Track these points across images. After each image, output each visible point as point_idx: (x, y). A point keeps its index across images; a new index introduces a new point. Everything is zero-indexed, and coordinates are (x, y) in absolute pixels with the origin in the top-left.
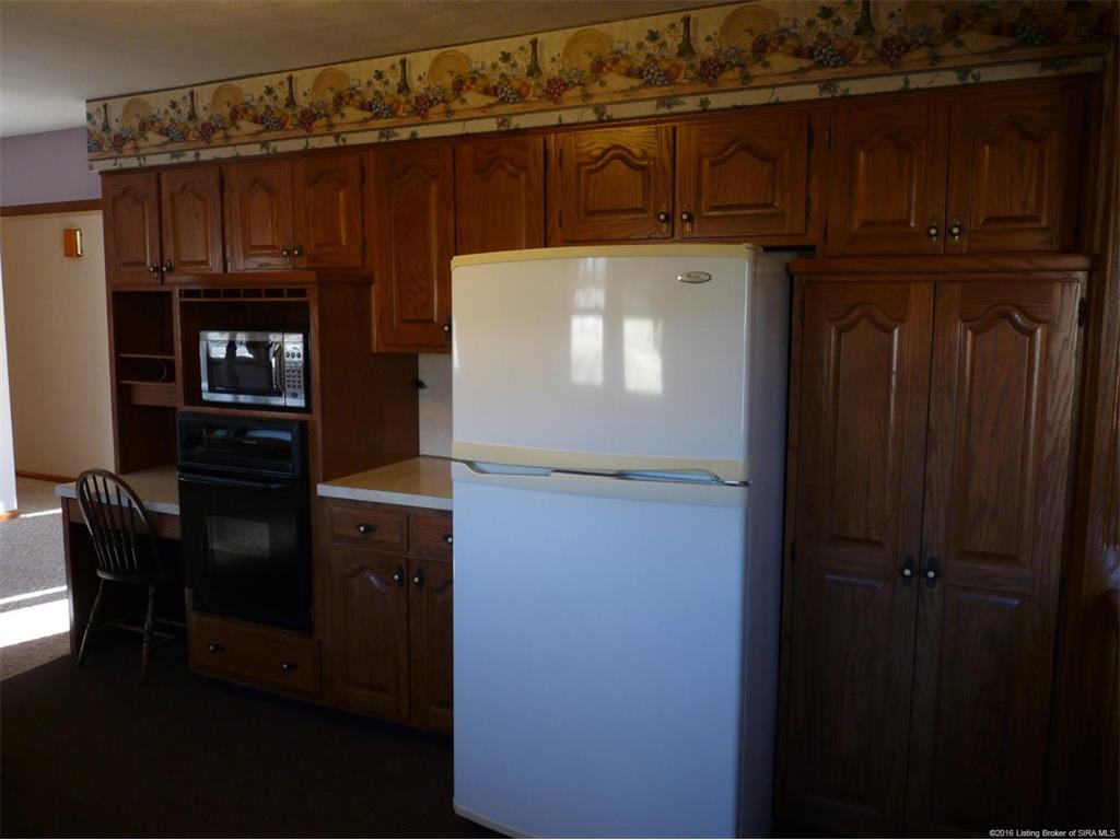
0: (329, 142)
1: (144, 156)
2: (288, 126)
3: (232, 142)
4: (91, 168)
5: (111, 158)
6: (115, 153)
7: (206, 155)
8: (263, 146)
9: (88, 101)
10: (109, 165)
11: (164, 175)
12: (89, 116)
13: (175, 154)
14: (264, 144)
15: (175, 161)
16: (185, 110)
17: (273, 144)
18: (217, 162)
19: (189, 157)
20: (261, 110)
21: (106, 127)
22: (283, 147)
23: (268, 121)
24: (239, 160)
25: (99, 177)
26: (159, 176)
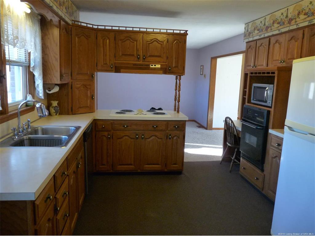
0: (295, 27)
1: (254, 37)
2: (285, 24)
3: (273, 30)
4: (244, 42)
5: (247, 38)
6: (248, 37)
7: (266, 35)
8: (279, 31)
9: (245, 24)
10: (247, 40)
11: (258, 41)
12: (245, 28)
13: (260, 36)
14: (279, 30)
15: (260, 38)
16: (263, 23)
17: (281, 30)
18: (269, 37)
19: (262, 36)
20: (280, 20)
21: (248, 31)
22: (283, 30)
23: (281, 23)
24: (273, 35)
25: (245, 44)
26: (257, 42)
